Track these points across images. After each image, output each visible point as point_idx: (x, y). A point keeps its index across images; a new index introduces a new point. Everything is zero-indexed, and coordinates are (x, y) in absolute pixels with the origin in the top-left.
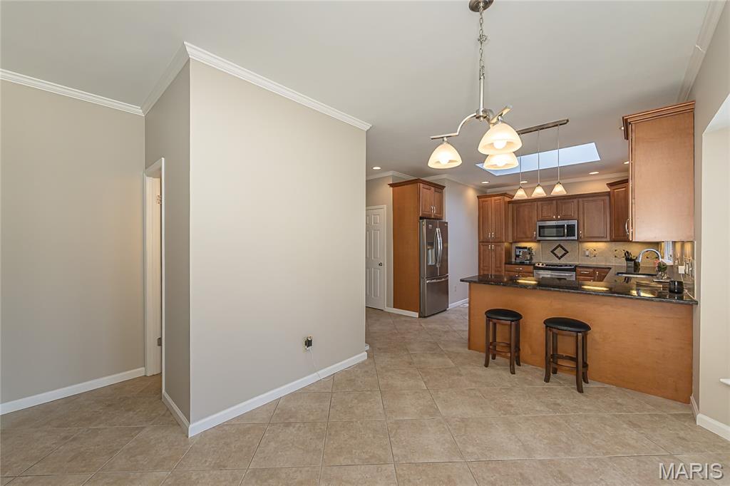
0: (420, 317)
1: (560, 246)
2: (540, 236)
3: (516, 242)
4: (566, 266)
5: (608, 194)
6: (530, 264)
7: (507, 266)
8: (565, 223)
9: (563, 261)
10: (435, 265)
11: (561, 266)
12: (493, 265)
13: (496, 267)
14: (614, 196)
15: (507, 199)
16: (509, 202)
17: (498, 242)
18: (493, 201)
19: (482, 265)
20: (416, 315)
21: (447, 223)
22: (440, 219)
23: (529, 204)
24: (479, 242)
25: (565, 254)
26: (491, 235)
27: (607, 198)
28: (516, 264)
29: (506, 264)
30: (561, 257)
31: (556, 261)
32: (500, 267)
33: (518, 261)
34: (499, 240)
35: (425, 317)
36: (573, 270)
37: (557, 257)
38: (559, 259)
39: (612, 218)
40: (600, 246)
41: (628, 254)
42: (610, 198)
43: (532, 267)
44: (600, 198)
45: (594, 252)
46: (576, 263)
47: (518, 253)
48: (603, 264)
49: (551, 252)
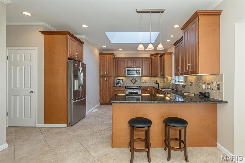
0: (68, 126)
1: (134, 78)
2: (127, 74)
3: (116, 77)
4: (138, 87)
5: (151, 59)
6: (123, 87)
7: (114, 88)
8: (137, 69)
9: (135, 85)
10: (79, 90)
11: (136, 87)
12: (107, 88)
13: (108, 89)
14: (153, 59)
15: (113, 57)
16: (114, 58)
17: (109, 76)
18: (107, 57)
19: (101, 88)
20: (65, 125)
21: (85, 64)
22: (81, 61)
23: (123, 60)
24: (100, 77)
25: (136, 82)
26: (106, 73)
27: (150, 60)
28: (117, 87)
29: (113, 87)
30: (134, 83)
31: (132, 85)
32: (111, 89)
33: (118, 85)
34: (110, 76)
35: (72, 126)
36: (140, 88)
37: (133, 83)
38: (134, 84)
39: (152, 68)
40: (147, 78)
41: (157, 81)
42: (151, 60)
43: (125, 88)
44: (148, 60)
45: (146, 81)
46: (140, 85)
47: (118, 82)
48: (148, 85)
49: (130, 81)
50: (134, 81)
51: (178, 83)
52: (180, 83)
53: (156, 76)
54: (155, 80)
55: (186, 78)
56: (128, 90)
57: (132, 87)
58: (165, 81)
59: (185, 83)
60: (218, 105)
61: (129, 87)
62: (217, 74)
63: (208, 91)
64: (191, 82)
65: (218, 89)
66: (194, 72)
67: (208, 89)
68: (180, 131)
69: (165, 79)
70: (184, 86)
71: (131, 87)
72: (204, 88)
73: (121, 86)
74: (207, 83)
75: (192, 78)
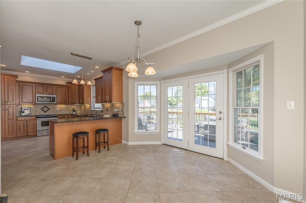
1: (45, 106)
2: (38, 101)
3: (20, 104)
4: (53, 115)
5: (68, 87)
6: (31, 116)
7: (18, 118)
8: (51, 96)
9: (47, 113)
11: (51, 115)
12: (7, 119)
14: (70, 87)
16: (17, 81)
18: (6, 79)
23: (31, 84)
25: (48, 110)
26: (4, 100)
29: (16, 117)
30: (46, 111)
31: (44, 114)
36: (56, 116)
38: (45, 112)
39: (70, 96)
40: (63, 106)
41: (74, 109)
43: (35, 117)
44: (65, 87)
45: (61, 109)
46: (54, 114)
47: (23, 110)
49: (41, 109)
50: (45, 109)
51: (96, 109)
52: (99, 110)
53: (72, 104)
54: (72, 108)
55: (103, 106)
56: (39, 119)
57: (46, 116)
58: (83, 108)
59: (102, 109)
60: (122, 118)
62: (122, 102)
63: (117, 112)
64: (107, 108)
65: (122, 111)
66: (110, 101)
67: (118, 111)
68: (104, 134)
69: (83, 107)
70: (102, 111)
72: (115, 111)
74: (117, 108)
75: (108, 105)
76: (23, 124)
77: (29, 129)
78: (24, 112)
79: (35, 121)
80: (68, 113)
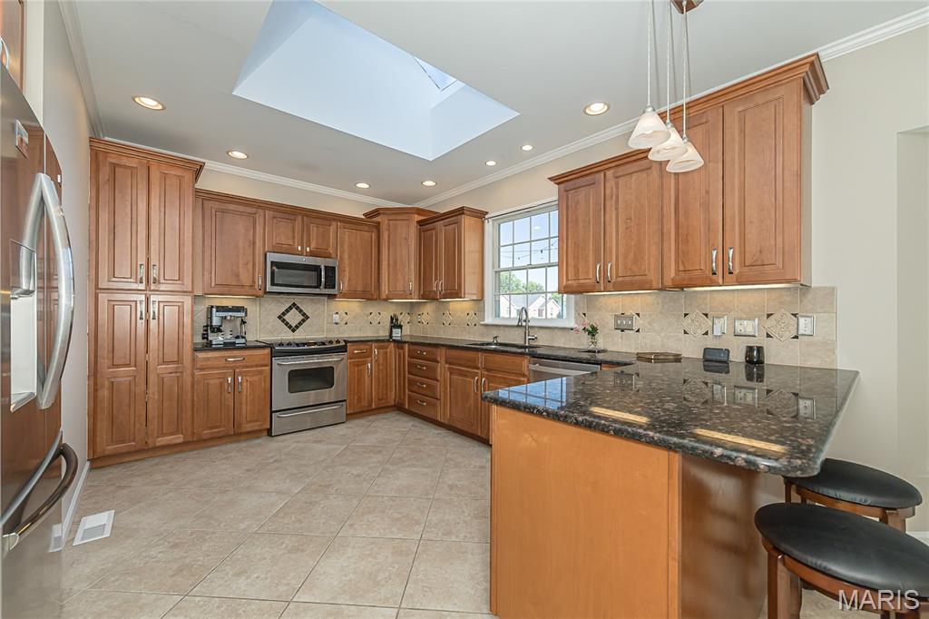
1: (294, 305)
4: (331, 342)
7: (198, 355)
8: (321, 263)
9: (300, 335)
14: (388, 228)
18: (155, 175)
19: (107, 361)
24: (97, 289)
25: (303, 321)
26: (145, 270)
27: (371, 230)
29: (193, 351)
30: (297, 327)
31: (288, 336)
32: (179, 361)
36: (343, 349)
37: (290, 327)
38: (293, 331)
39: (385, 263)
40: (353, 306)
42: (379, 231)
43: (267, 351)
44: (366, 228)
45: (348, 318)
47: (216, 322)
48: (356, 335)
49: (280, 317)
50: (294, 317)
54: (384, 315)
55: (586, 303)
56: (279, 360)
57: (306, 347)
59: (580, 320)
61: (289, 344)
64: (622, 316)
67: (743, 334)
70: (592, 332)
71: (298, 345)
72: (716, 333)
73: (237, 341)
74: (731, 315)
75: (628, 302)
76: (221, 384)
77: (241, 404)
78: (218, 330)
79: (268, 368)
80: (368, 333)
